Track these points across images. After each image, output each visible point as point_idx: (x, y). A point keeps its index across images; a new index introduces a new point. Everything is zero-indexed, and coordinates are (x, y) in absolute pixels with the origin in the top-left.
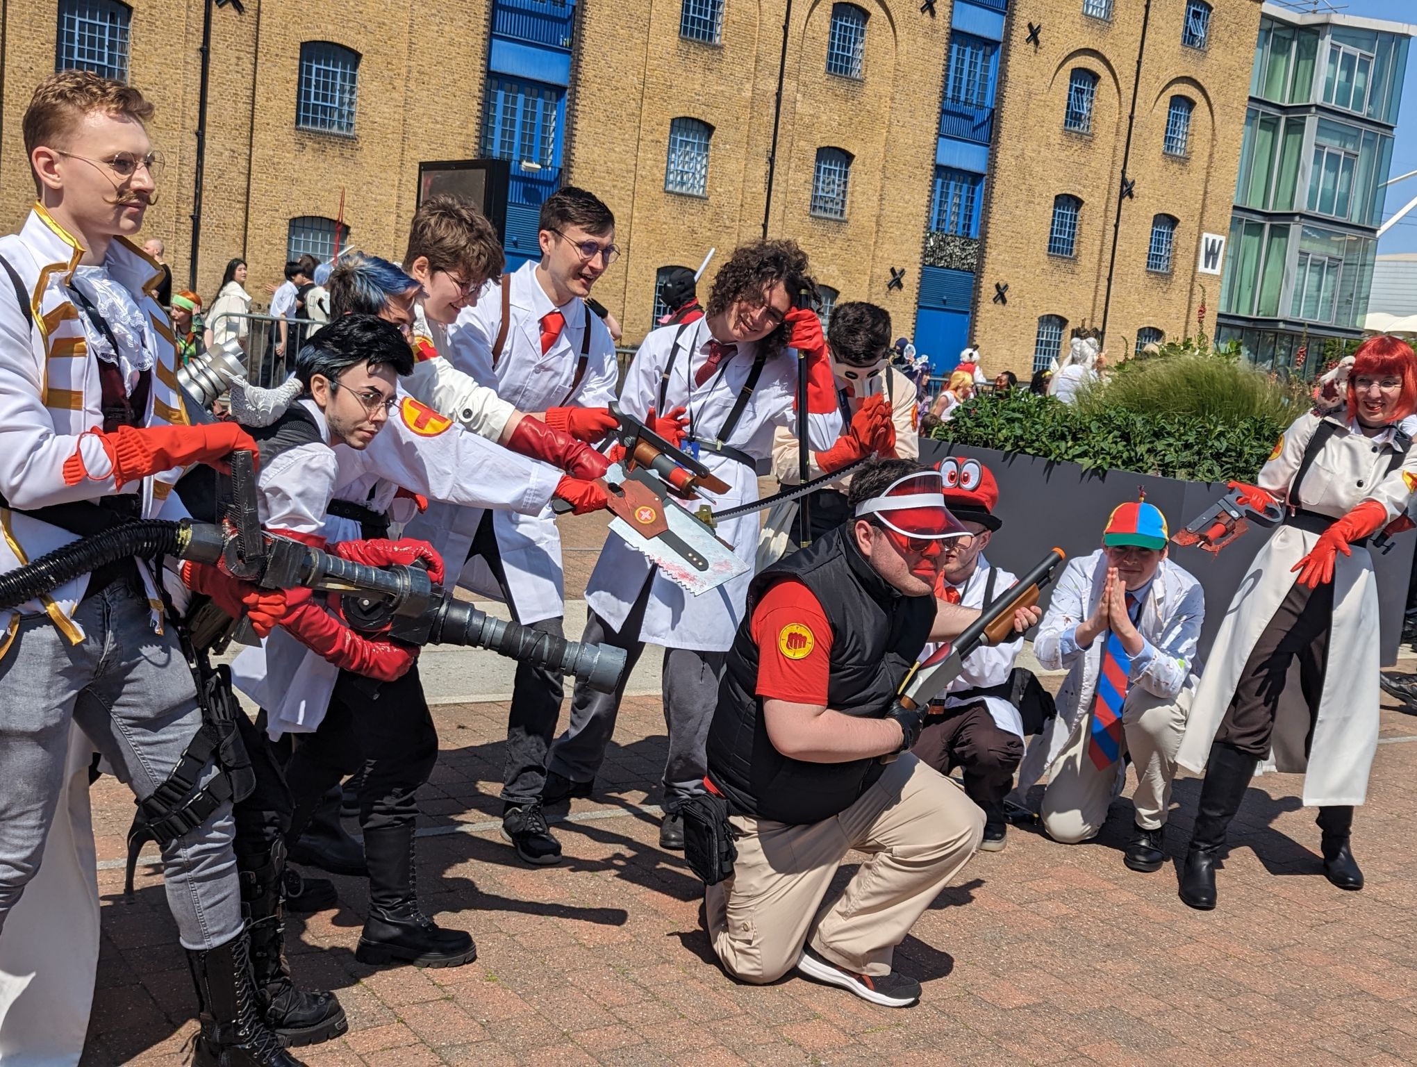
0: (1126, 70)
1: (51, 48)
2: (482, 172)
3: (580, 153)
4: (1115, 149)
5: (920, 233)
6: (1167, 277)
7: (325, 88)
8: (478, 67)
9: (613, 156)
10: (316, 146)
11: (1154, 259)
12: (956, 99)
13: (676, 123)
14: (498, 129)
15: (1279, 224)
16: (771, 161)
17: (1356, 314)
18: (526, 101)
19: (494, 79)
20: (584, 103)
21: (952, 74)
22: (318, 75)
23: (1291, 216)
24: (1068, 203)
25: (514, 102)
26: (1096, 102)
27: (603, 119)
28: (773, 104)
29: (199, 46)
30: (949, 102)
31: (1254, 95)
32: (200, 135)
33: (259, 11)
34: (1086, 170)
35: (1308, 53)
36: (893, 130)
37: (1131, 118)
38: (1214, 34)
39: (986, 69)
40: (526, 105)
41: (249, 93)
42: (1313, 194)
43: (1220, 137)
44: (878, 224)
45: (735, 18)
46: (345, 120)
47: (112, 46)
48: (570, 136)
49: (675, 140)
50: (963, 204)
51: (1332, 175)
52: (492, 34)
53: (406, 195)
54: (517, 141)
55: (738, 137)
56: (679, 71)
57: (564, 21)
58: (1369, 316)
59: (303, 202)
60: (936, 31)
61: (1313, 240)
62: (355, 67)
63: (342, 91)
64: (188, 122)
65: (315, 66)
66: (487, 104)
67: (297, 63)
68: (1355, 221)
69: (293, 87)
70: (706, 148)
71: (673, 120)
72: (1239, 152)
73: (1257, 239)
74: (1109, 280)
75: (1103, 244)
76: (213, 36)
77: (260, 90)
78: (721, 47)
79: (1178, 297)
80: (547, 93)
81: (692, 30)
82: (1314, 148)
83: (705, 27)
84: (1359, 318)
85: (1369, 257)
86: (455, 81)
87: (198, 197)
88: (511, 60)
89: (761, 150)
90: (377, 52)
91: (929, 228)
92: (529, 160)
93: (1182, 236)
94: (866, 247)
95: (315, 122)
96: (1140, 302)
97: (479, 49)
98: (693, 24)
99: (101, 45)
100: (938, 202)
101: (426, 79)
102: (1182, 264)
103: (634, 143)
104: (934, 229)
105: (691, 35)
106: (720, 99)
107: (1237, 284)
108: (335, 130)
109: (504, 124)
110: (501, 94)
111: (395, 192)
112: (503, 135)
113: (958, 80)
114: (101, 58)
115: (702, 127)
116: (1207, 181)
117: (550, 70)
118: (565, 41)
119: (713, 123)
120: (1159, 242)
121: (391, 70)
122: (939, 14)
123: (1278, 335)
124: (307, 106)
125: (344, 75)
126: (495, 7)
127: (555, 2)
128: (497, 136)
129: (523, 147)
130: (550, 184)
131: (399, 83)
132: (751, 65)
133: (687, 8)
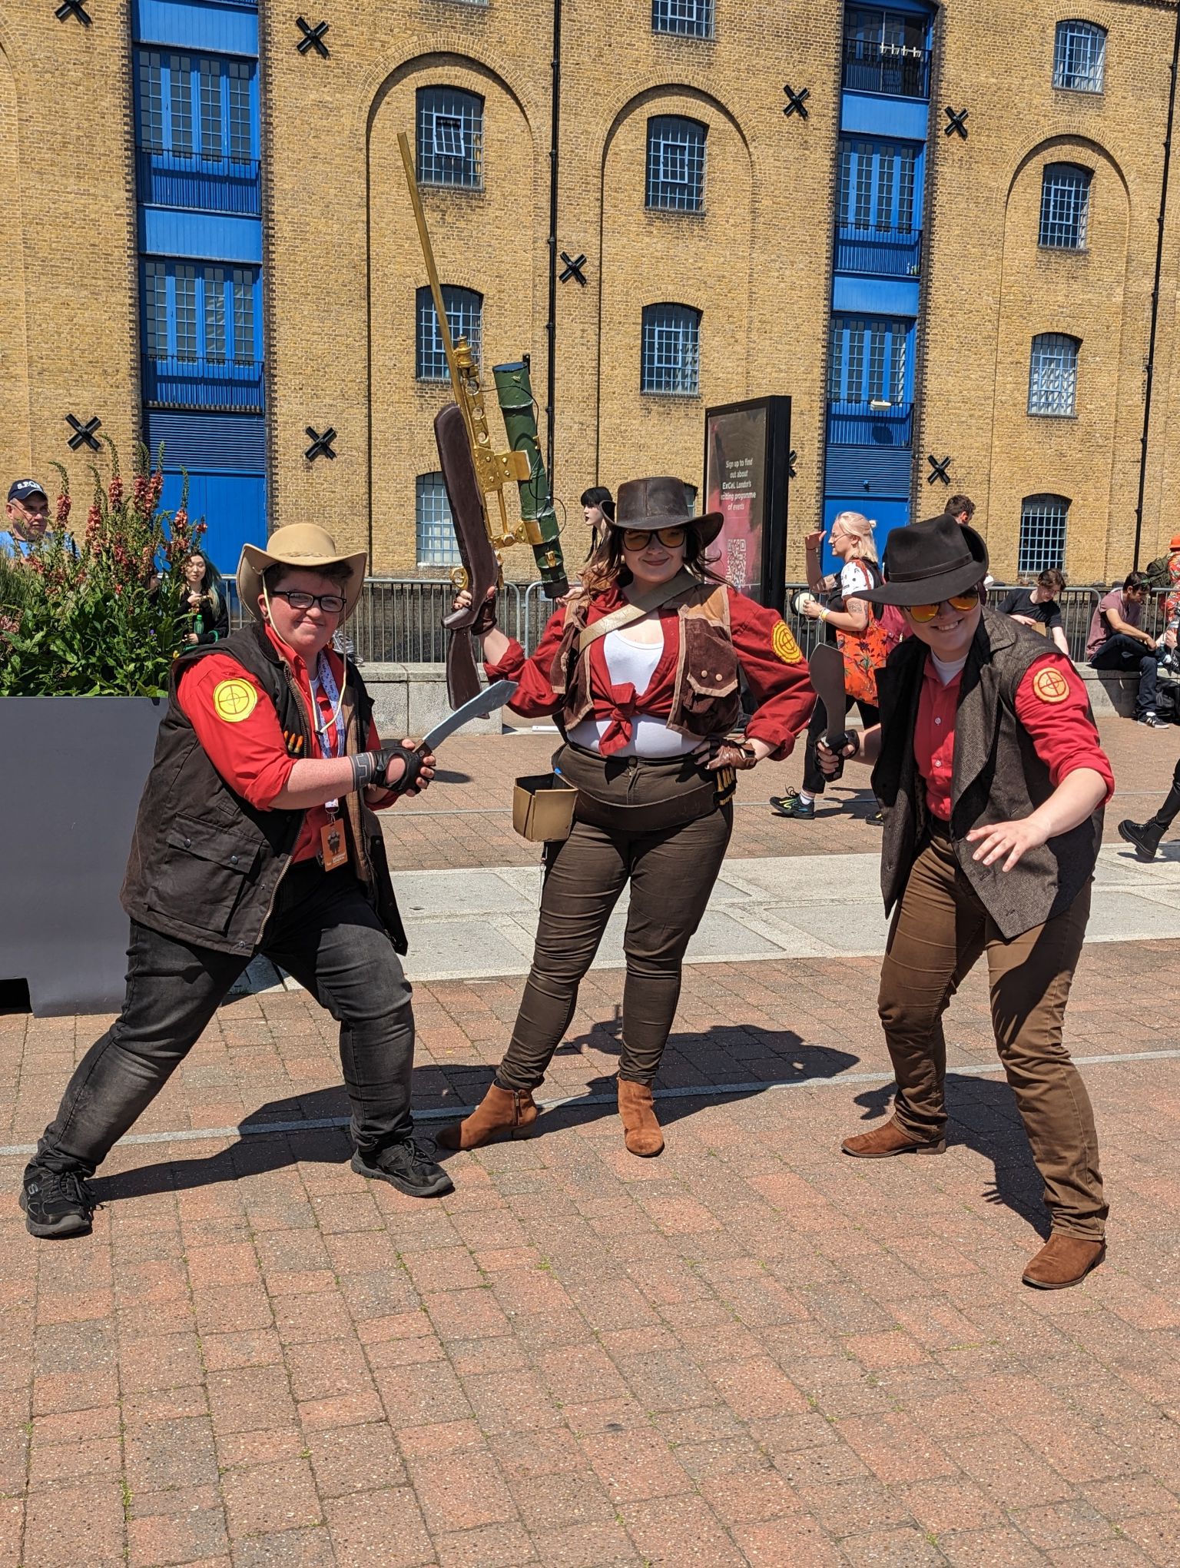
1: (411, 345)
3: (932, 385)
7: (668, 350)
8: (822, 309)
9: (969, 384)
10: (662, 409)
13: (1039, 341)
14: (845, 370)
16: (1149, 369)
18: (873, 337)
19: (838, 318)
20: (935, 331)
22: (660, 337)
25: (861, 340)
27: (956, 346)
28: (1149, 306)
29: (546, 323)
32: (550, 409)
33: (600, 281)
40: (873, 341)
41: (594, 363)
45: (1101, 218)
46: (689, 380)
47: (467, 334)
48: (921, 368)
49: (1037, 359)
52: (834, 272)
54: (865, 381)
55: (1109, 347)
56: (1039, 285)
57: (911, 248)
59: (650, 468)
62: (697, 324)
63: (685, 351)
64: (539, 399)
65: (657, 329)
66: (831, 346)
67: (639, 328)
69: (637, 352)
70: (1074, 363)
71: (1034, 338)
76: (558, 312)
77: (605, 359)
78: (1086, 252)
80: (895, 326)
81: (1052, 237)
83: (1067, 232)
86: (798, 326)
87: (550, 473)
88: (856, 297)
89: (1136, 358)
90: (718, 307)
92: (879, 399)
95: (659, 385)
97: (822, 289)
98: (1053, 231)
101: (768, 327)
103: (990, 369)
105: (1052, 243)
106: (1086, 309)
108: (679, 391)
109: (851, 364)
110: (847, 333)
112: (850, 376)
115: (1068, 341)
117: (896, 301)
118: (912, 269)
119: (1079, 336)
121: (734, 323)
124: (651, 370)
125: (686, 334)
126: (837, 242)
127: (900, 229)
128: (844, 379)
129: (871, 385)
130: (902, 421)
131: (741, 335)
132: (1121, 267)
133: (1045, 215)
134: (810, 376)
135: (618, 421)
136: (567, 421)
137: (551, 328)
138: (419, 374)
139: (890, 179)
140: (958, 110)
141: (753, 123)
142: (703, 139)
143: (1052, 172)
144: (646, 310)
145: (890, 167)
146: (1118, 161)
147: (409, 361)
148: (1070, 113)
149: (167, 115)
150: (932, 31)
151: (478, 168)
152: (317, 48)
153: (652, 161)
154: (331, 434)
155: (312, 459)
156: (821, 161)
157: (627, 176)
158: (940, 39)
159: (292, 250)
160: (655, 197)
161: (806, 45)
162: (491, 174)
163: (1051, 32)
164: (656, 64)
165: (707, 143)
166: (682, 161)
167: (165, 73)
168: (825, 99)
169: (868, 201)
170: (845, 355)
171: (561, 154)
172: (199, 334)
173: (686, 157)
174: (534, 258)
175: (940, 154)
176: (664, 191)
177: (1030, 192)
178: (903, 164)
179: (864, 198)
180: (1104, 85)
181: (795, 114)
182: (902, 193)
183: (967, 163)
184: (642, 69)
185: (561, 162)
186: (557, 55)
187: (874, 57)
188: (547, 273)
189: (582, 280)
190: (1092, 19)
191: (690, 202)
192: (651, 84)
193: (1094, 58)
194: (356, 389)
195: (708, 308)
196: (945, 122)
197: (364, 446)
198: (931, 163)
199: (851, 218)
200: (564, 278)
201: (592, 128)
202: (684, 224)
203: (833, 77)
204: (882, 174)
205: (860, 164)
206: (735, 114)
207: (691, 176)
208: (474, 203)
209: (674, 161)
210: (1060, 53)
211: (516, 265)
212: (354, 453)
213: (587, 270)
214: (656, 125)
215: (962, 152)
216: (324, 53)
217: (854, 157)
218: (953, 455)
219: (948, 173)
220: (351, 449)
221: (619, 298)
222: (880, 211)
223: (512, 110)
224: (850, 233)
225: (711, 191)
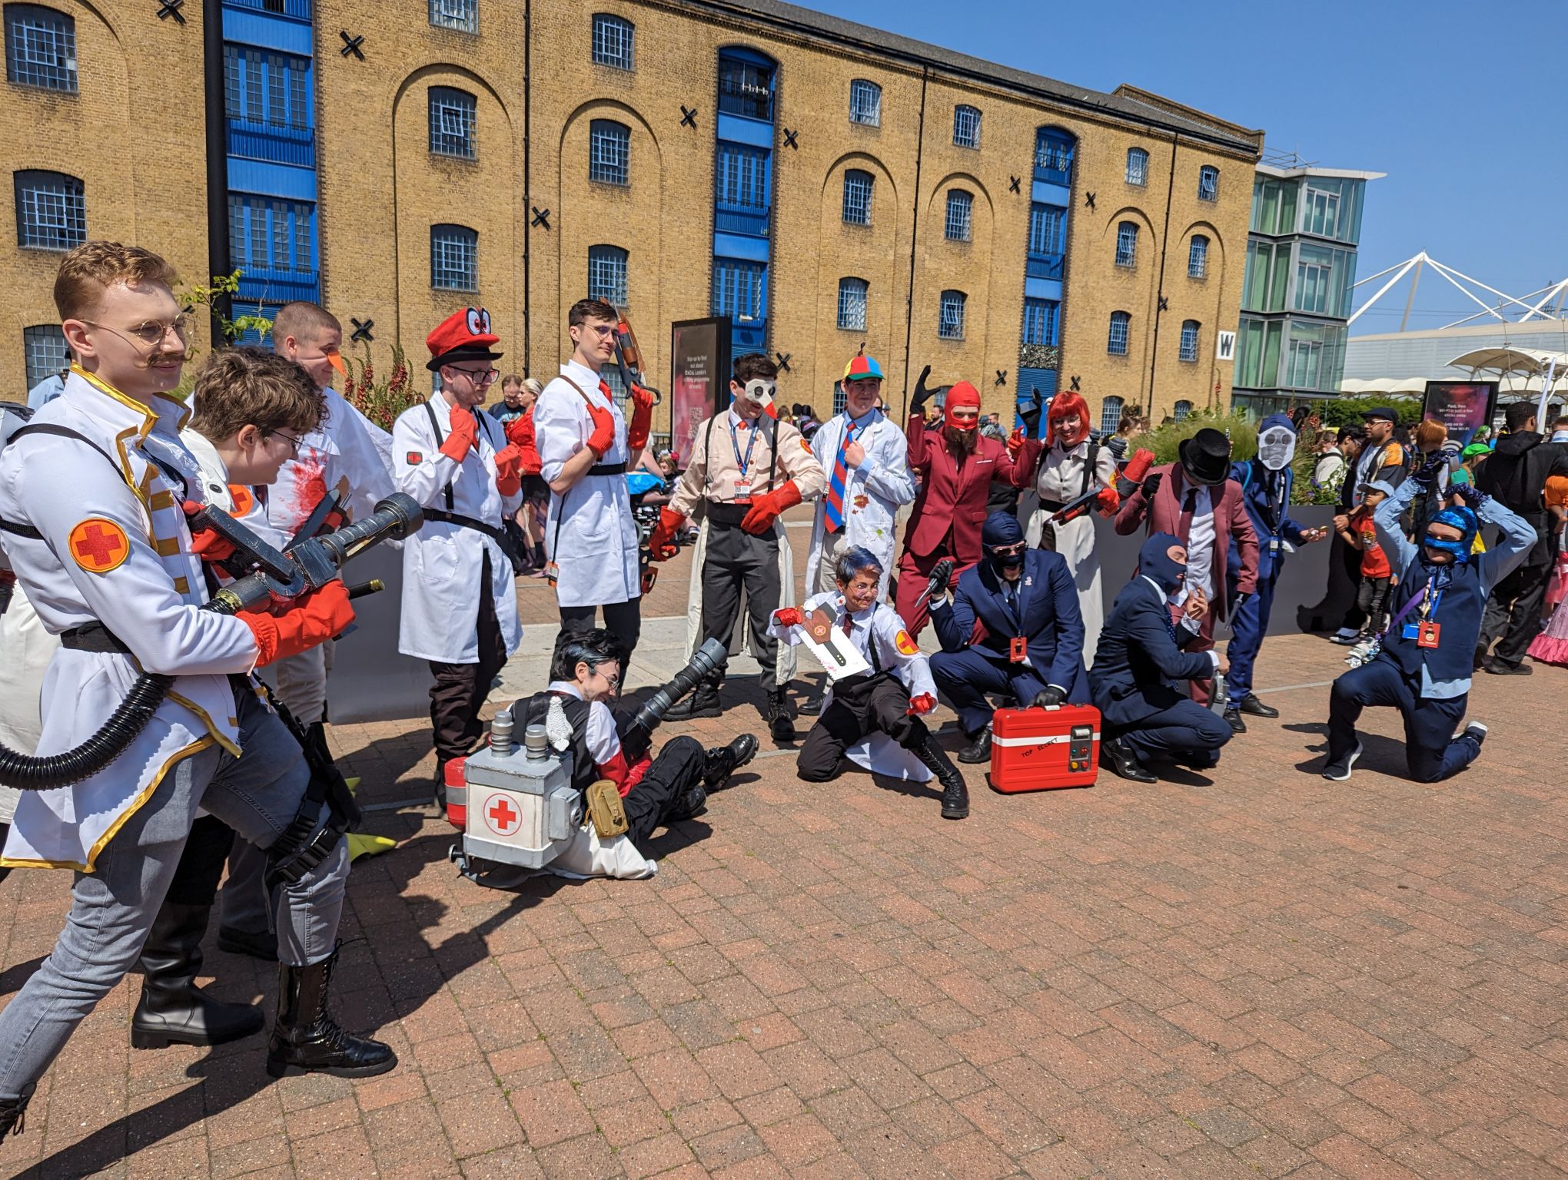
0: (1158, 220)
1: (427, 264)
2: (714, 326)
3: (778, 307)
4: (1153, 276)
5: (1016, 344)
6: (1195, 363)
8: (707, 254)
9: (801, 307)
11: (1184, 353)
12: (1037, 250)
13: (843, 282)
14: (722, 294)
15: (1275, 321)
16: (910, 303)
17: (1334, 381)
18: (740, 274)
19: (718, 261)
20: (779, 272)
21: (1034, 233)
22: (601, 267)
23: (1283, 315)
24: (1121, 317)
25: (733, 275)
26: (1137, 245)
27: (793, 283)
28: (909, 263)
29: (523, 254)
30: (1032, 252)
31: (1252, 230)
32: (526, 313)
33: (560, 227)
34: (1132, 293)
35: (1291, 200)
36: (994, 275)
37: (1163, 253)
38: (1221, 189)
39: (1058, 227)
40: (740, 277)
41: (555, 282)
42: (1299, 297)
43: (1228, 262)
44: (986, 340)
45: (880, 206)
46: (620, 297)
47: (466, 259)
48: (771, 296)
49: (843, 293)
50: (1046, 322)
51: (1312, 282)
52: (715, 231)
53: (664, 344)
54: (735, 302)
55: (886, 288)
56: (843, 246)
57: (763, 218)
58: (1344, 382)
60: (1020, 204)
61: (1301, 330)
62: (625, 260)
63: (618, 277)
64: (518, 306)
65: (599, 262)
66: (714, 279)
67: (586, 260)
68: (1331, 314)
69: (585, 276)
70: (865, 297)
71: (841, 280)
72: (1243, 271)
73: (1259, 333)
74: (1153, 369)
75: (1146, 344)
76: (531, 246)
77: (564, 280)
78: (871, 227)
79: (1203, 378)
80: (754, 268)
81: (851, 217)
82: (1298, 265)
83: (860, 214)
84: (1337, 384)
85: (1343, 340)
86: (692, 265)
87: (527, 355)
88: (730, 247)
89: (902, 295)
90: (639, 249)
91: (1022, 341)
92: (745, 314)
93: (1204, 334)
94: (979, 357)
96: (1175, 383)
97: (707, 241)
98: (851, 213)
99: (459, 259)
100: (1028, 322)
101: (672, 264)
102: (1205, 354)
103: (814, 298)
104: (1026, 342)
105: (850, 220)
106: (872, 263)
107: (1245, 365)
109: (726, 291)
110: (723, 270)
111: (656, 342)
112: (726, 298)
113: (1038, 236)
114: (460, 267)
115: (861, 283)
116: (1220, 294)
117: (755, 252)
118: (764, 231)
119: (867, 280)
120: (1187, 340)
121: (649, 260)
122: (1022, 191)
123: (1276, 401)
124: (595, 289)
125: (618, 266)
126: (717, 211)
127: (756, 205)
128: (722, 300)
129: (740, 305)
130: (760, 329)
131: (655, 269)
132: (893, 237)
133: (846, 202)
134: (700, 298)
136: (539, 321)
137: (526, 258)
138: (433, 284)
139: (749, 172)
140: (792, 131)
141: (661, 129)
142: (627, 137)
143: (850, 175)
144: (591, 248)
145: (750, 164)
146: (890, 170)
147: (426, 275)
148: (861, 138)
149: (243, 93)
150: (774, 79)
151: (473, 145)
152: (355, 53)
153: (593, 149)
154: (370, 323)
155: (356, 340)
156: (705, 157)
157: (576, 158)
158: (779, 85)
159: (339, 193)
160: (596, 174)
161: (695, 80)
162: (483, 150)
163: (848, 86)
164: (595, 84)
165: (630, 140)
166: (614, 151)
167: (242, 62)
168: (707, 117)
169: (735, 185)
170: (723, 285)
171: (531, 139)
172: (269, 249)
173: (617, 148)
174: (514, 209)
175: (781, 158)
176: (602, 170)
177: (836, 188)
178: (758, 163)
179: (733, 183)
180: (880, 122)
181: (688, 125)
182: (757, 182)
183: (797, 165)
184: (585, 86)
185: (532, 145)
186: (527, 72)
187: (738, 93)
188: (523, 220)
189: (547, 226)
190: (872, 80)
191: (619, 178)
192: (592, 97)
193: (874, 105)
194: (387, 293)
195: (633, 249)
196: (784, 138)
197: (394, 333)
198: (775, 164)
199: (725, 196)
200: (534, 224)
201: (552, 124)
202: (616, 193)
203: (712, 103)
204: (744, 168)
205: (730, 161)
206: (649, 122)
207: (620, 161)
208: (471, 169)
209: (608, 150)
210: (853, 100)
211: (501, 213)
212: (387, 337)
213: (551, 219)
214: (597, 125)
215: (794, 158)
216: (361, 57)
217: (727, 156)
218: (792, 353)
219: (786, 171)
220: (384, 334)
221: (572, 240)
222: (743, 193)
223: (496, 107)
224: (724, 205)
225: (633, 172)
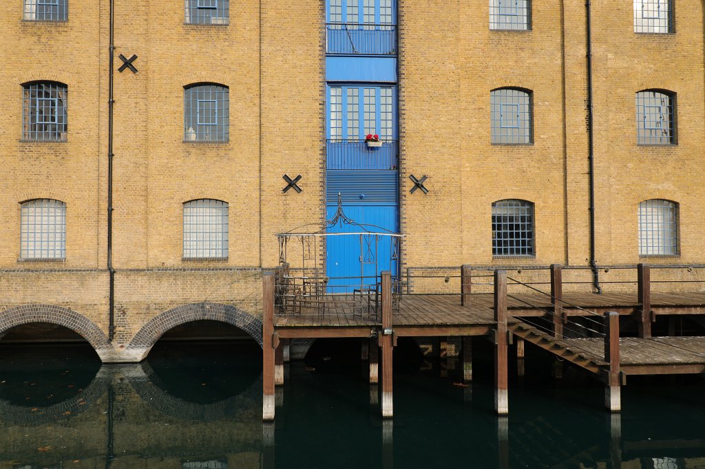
134: (311, 125)
135: (166, 161)
136: (124, 163)
137: (110, 103)
144: (186, 87)
157: (169, 5)
188: (108, 68)
189: (134, 70)
195: (232, 84)
200: (121, 70)
202: (213, 32)
208: (61, 29)
211: (88, 65)
213: (138, 64)
218: (431, 174)
221: (165, 81)
